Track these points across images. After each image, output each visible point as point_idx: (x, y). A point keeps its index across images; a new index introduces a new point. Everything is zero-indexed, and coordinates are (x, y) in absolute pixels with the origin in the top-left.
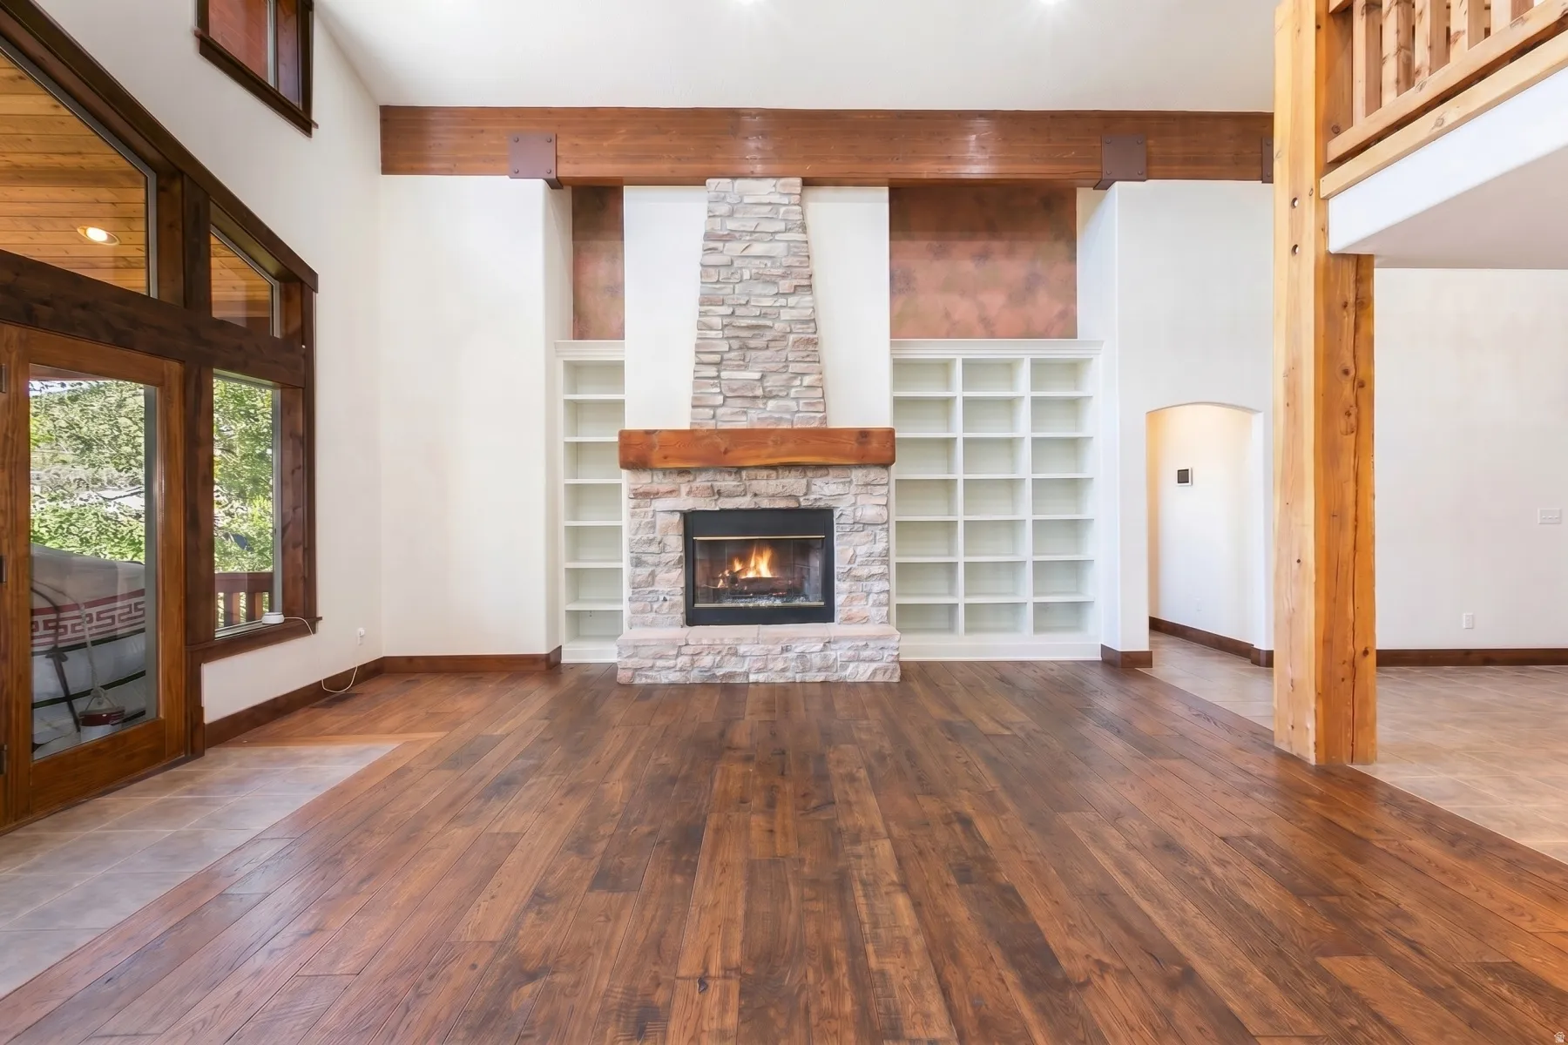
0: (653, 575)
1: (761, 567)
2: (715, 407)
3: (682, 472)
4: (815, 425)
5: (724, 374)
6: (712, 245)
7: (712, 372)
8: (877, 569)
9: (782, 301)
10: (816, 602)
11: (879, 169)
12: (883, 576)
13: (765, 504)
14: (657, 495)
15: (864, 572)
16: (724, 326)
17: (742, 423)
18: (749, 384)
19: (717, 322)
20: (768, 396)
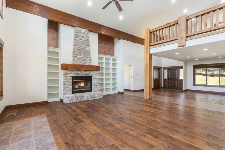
0: (67, 86)
1: (82, 85)
2: (76, 61)
3: (72, 70)
4: (90, 65)
5: (78, 56)
6: (76, 37)
7: (76, 56)
8: (97, 84)
9: (85, 47)
10: (90, 89)
11: (97, 31)
12: (98, 85)
13: (84, 75)
14: (68, 74)
15: (96, 85)
16: (78, 49)
17: (80, 64)
18: (81, 58)
19: (77, 48)
20: (84, 60)
